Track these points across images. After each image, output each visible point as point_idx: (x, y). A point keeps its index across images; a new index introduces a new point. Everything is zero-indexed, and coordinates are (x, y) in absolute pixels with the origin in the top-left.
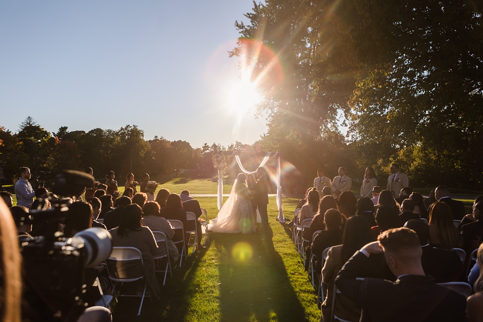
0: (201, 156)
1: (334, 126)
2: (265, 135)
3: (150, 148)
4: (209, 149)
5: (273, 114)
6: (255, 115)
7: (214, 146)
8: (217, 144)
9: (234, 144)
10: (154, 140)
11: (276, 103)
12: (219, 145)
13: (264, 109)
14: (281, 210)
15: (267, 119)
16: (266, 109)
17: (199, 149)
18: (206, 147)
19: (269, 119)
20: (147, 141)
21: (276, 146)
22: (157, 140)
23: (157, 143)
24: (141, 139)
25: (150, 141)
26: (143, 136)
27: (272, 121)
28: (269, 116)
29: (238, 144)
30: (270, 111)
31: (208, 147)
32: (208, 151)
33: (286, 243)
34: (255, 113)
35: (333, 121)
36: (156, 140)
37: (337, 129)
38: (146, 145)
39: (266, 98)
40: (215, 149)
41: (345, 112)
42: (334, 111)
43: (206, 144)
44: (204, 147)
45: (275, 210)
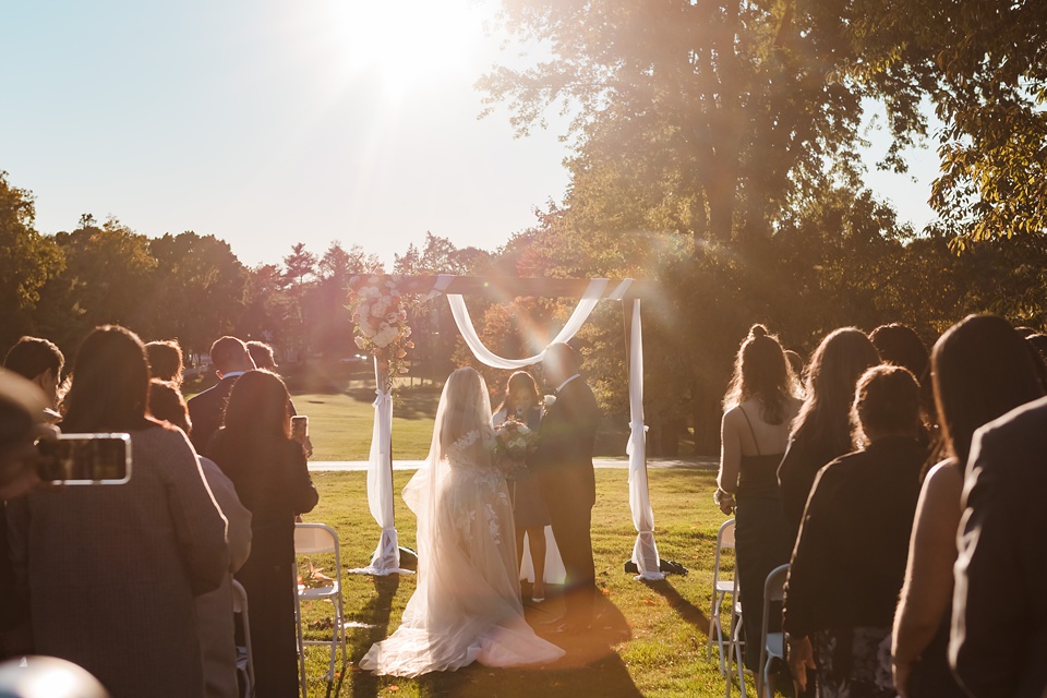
0: (283, 299)
1: (847, 169)
2: (553, 207)
3: (63, 268)
4: (315, 267)
5: (590, 119)
6: (513, 121)
7: (336, 255)
8: (346, 249)
9: (421, 247)
10: (77, 233)
11: (604, 72)
12: (357, 252)
13: (553, 97)
14: (645, 525)
15: (562, 138)
16: (561, 96)
17: (268, 269)
18: (299, 261)
19: (572, 140)
20: (48, 239)
21: (604, 255)
22: (89, 231)
23: (92, 244)
24: (21, 228)
25: (62, 237)
26: (30, 213)
27: (587, 149)
28: (573, 128)
29: (435, 245)
30: (577, 106)
31: (307, 259)
32: (307, 278)
33: (684, 669)
34: (515, 113)
35: (842, 148)
36: (86, 233)
37: (855, 180)
38: (43, 254)
39: (556, 49)
40: (339, 269)
41: (892, 108)
42: (849, 106)
43: (298, 249)
44: (291, 261)
45: (615, 526)
